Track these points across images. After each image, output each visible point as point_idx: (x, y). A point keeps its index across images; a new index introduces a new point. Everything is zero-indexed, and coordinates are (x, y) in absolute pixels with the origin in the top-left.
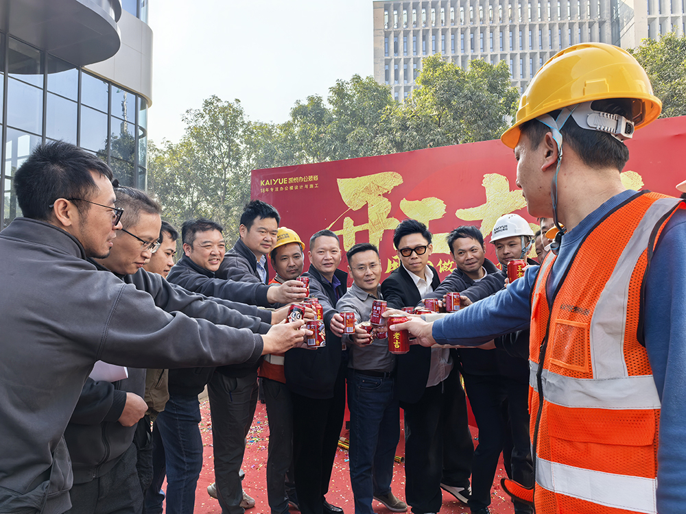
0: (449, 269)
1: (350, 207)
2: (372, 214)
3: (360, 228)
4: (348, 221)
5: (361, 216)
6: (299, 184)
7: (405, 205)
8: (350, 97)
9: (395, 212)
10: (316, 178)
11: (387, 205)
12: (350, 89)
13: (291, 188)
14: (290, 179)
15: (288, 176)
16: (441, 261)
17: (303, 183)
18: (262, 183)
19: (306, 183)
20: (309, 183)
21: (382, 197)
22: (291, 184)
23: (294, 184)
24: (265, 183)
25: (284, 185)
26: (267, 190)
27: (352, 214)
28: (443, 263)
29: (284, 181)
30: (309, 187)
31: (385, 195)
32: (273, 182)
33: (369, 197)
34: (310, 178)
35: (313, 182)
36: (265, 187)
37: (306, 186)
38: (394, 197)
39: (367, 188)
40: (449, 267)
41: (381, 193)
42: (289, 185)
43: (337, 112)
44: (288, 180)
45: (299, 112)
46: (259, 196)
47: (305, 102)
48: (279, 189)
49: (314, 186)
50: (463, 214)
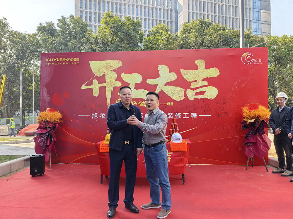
0: (144, 105)
1: (96, 75)
2: (107, 79)
3: (101, 85)
4: (95, 82)
5: (102, 79)
6: (68, 62)
7: (123, 75)
8: (68, 26)
9: (119, 79)
10: (78, 60)
11: (115, 75)
12: (68, 21)
13: (64, 63)
14: (63, 59)
15: (62, 58)
16: (140, 102)
17: (71, 62)
18: (47, 60)
19: (73, 62)
20: (74, 62)
21: (112, 71)
22: (64, 62)
23: (66, 62)
24: (49, 60)
25: (60, 62)
26: (50, 64)
27: (97, 78)
28: (141, 102)
29: (60, 60)
30: (74, 63)
31: (114, 70)
32: (54, 60)
33: (106, 71)
34: (75, 59)
35: (76, 62)
36: (49, 62)
37: (73, 63)
38: (118, 71)
39: (105, 66)
40: (143, 104)
41: (112, 69)
42: (63, 62)
43: (62, 31)
44: (62, 59)
45: (41, 29)
46: (45, 66)
47: (45, 25)
48: (57, 64)
49: (77, 63)
50: (150, 82)
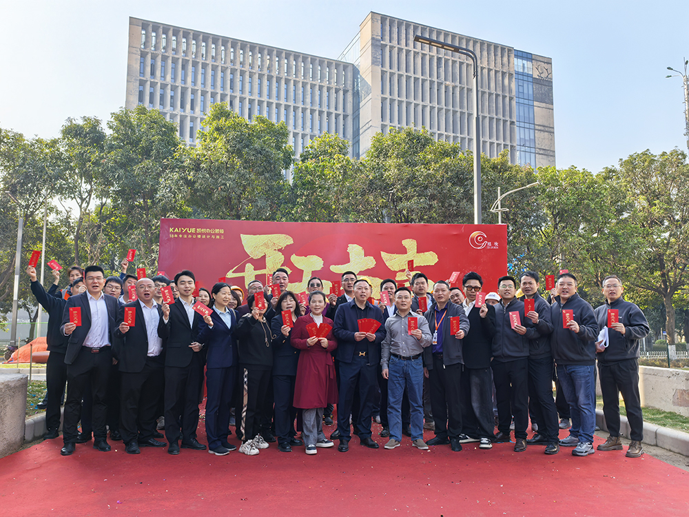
1: (251, 256)
2: (269, 263)
3: (259, 272)
4: (249, 267)
5: (260, 263)
6: (206, 234)
7: (294, 258)
9: (287, 262)
10: (222, 231)
11: (281, 258)
12: (133, 117)
13: (199, 236)
14: (198, 229)
15: (197, 227)
17: (210, 234)
18: (171, 230)
19: (213, 234)
20: (215, 234)
21: (277, 251)
22: (199, 234)
23: (201, 234)
24: (174, 230)
25: (191, 234)
26: (176, 236)
27: (252, 261)
29: (193, 230)
30: (215, 237)
31: (279, 250)
32: (182, 230)
33: (267, 251)
34: (217, 231)
35: (220, 234)
36: (174, 233)
37: (213, 237)
38: (286, 252)
39: (265, 244)
41: (276, 249)
42: (196, 234)
44: (196, 230)
46: (168, 240)
48: (187, 236)
49: (220, 237)
50: (335, 269)
